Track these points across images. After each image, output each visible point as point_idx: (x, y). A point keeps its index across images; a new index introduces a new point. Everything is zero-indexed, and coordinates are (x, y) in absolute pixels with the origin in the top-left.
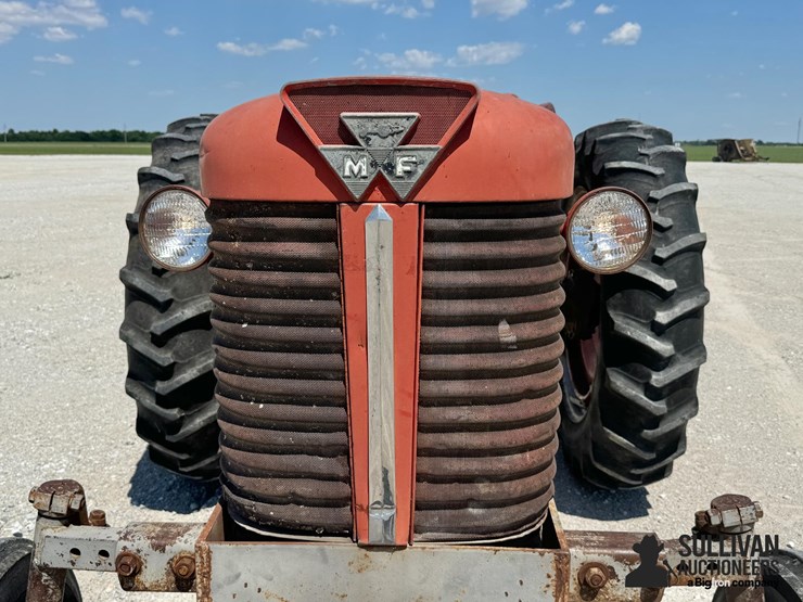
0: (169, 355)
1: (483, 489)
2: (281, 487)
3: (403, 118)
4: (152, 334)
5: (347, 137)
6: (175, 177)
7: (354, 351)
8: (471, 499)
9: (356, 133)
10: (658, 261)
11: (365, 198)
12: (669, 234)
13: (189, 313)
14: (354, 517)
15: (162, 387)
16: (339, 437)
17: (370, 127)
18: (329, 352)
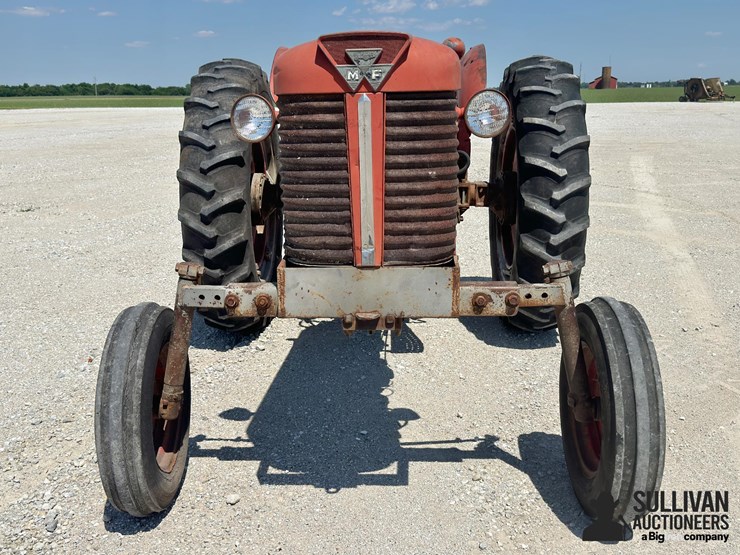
0: (214, 230)
1: (416, 238)
2: (318, 240)
3: (375, 51)
4: (201, 215)
5: (349, 61)
6: (212, 104)
7: (353, 168)
8: (411, 243)
9: (353, 59)
10: (555, 156)
11: (357, 91)
12: (563, 136)
13: (227, 200)
14: (354, 253)
15: (209, 253)
16: (346, 213)
17: (359, 55)
18: (340, 169)
